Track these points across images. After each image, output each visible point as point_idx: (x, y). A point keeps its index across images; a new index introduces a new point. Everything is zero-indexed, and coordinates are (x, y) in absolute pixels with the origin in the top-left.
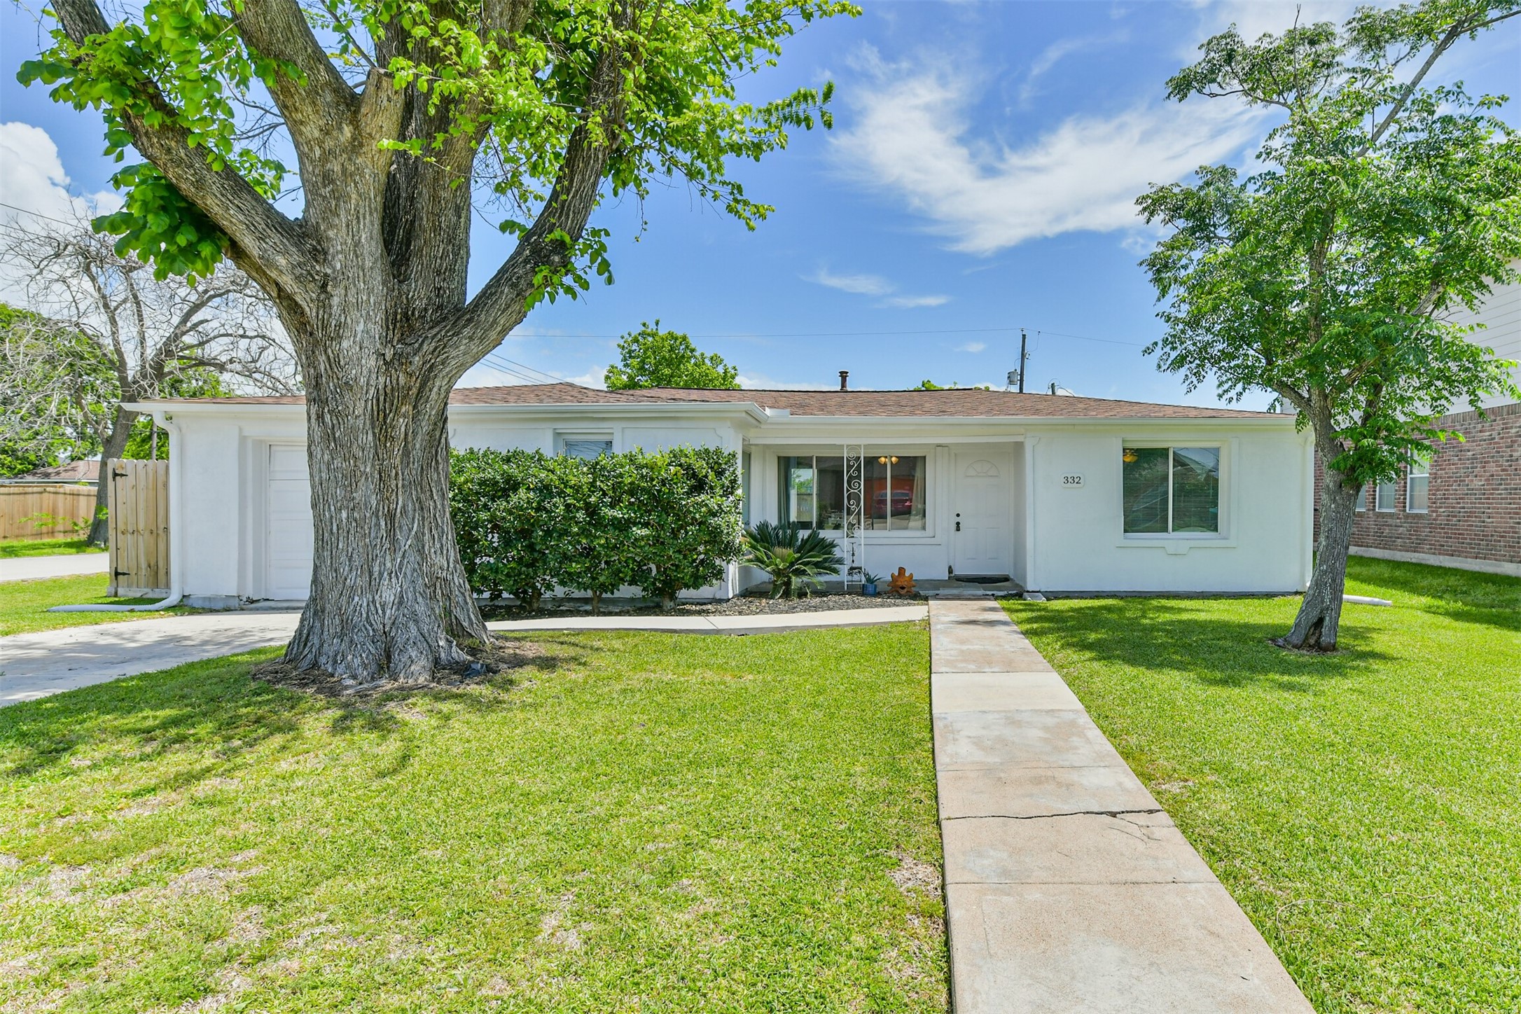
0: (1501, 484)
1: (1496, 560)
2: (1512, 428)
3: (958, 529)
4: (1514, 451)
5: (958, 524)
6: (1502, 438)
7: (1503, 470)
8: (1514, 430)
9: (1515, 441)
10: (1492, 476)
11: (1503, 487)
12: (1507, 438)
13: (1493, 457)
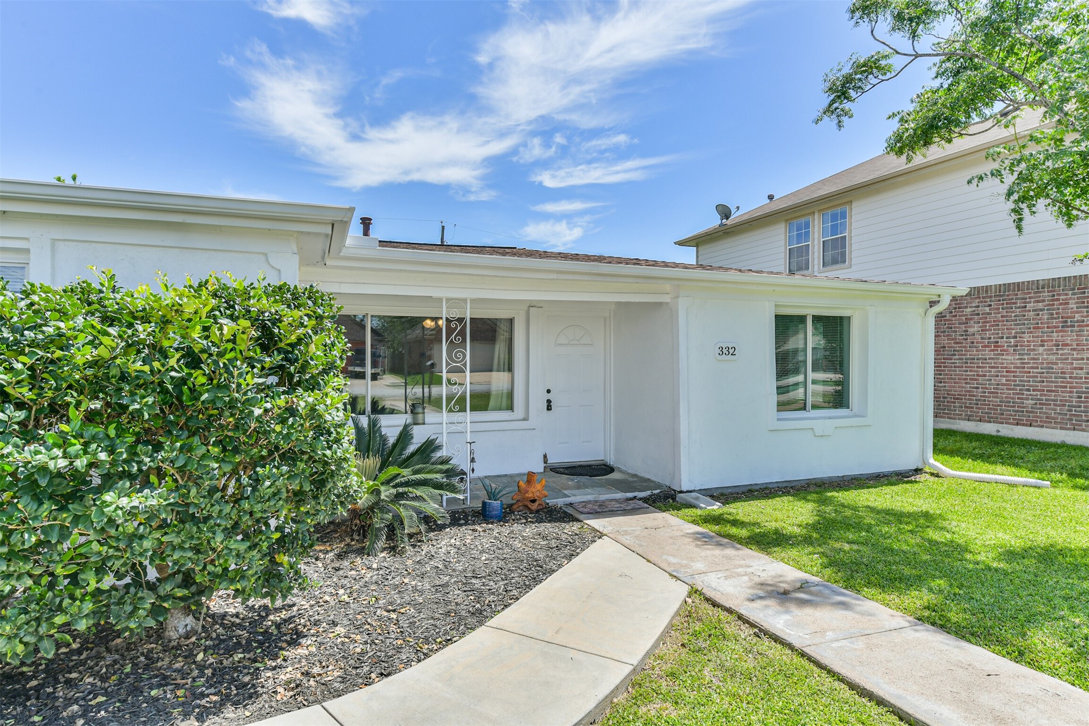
0: (955, 355)
1: (950, 418)
2: (966, 307)
3: (549, 408)
4: (970, 327)
5: (549, 401)
6: (955, 316)
7: (957, 343)
8: (969, 310)
9: (971, 319)
10: (944, 347)
11: (957, 357)
12: (962, 316)
13: (944, 332)
